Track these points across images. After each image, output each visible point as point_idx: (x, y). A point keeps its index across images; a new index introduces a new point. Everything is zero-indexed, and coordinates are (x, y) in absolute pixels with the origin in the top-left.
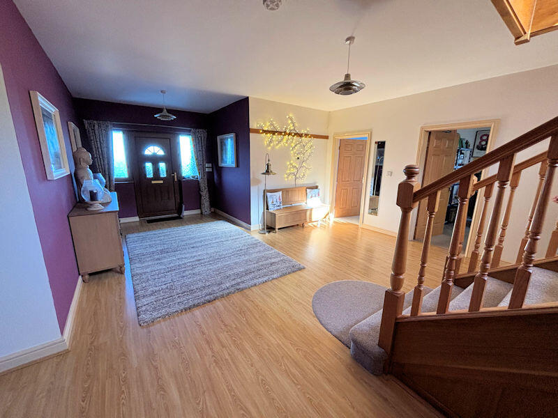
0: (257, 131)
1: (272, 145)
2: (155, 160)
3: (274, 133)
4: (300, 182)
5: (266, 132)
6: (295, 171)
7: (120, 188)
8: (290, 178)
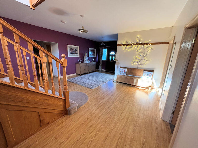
0: (120, 45)
1: (126, 49)
2: (112, 56)
3: (127, 45)
4: (140, 66)
5: (124, 45)
6: (138, 61)
7: (104, 62)
8: (135, 63)
